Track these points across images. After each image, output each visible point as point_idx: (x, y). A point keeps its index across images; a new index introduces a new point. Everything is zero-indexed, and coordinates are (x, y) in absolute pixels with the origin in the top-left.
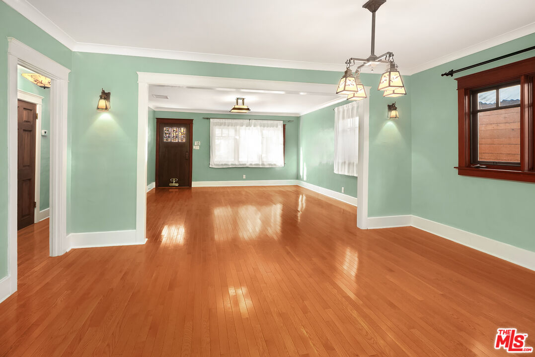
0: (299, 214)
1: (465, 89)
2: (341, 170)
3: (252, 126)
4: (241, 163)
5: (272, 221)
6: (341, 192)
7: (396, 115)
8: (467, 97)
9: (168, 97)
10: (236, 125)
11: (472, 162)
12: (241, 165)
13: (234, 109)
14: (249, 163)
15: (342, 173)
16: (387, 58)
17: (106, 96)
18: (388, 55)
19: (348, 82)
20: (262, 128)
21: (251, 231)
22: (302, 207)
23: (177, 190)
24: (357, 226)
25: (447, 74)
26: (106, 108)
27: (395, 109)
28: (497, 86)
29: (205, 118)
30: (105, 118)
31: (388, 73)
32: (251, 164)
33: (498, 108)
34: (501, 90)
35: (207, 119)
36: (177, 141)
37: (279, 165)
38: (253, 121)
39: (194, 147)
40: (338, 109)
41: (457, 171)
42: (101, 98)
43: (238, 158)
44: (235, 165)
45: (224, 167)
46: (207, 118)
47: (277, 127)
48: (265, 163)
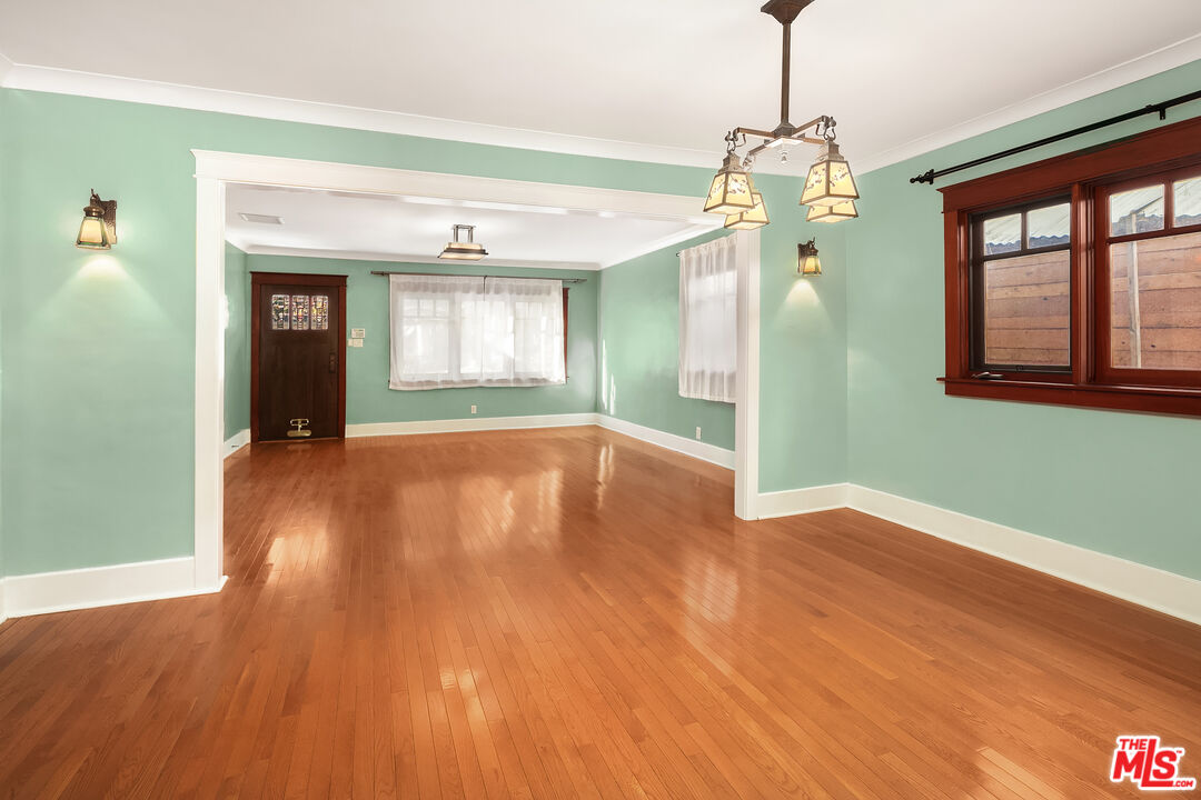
0: (601, 491)
1: (959, 210)
2: (696, 390)
3: (492, 293)
4: (466, 379)
5: (540, 507)
6: (694, 438)
7: (816, 267)
8: (962, 228)
9: (281, 220)
10: (453, 288)
11: (972, 367)
12: (465, 382)
13: (449, 250)
14: (484, 378)
15: (698, 396)
16: (821, 131)
17: (102, 209)
18: (822, 124)
19: (732, 186)
20: (514, 295)
21: (490, 531)
22: (608, 473)
23: (308, 446)
24: (736, 514)
25: (921, 180)
26: (104, 243)
27: (814, 253)
28: (1023, 204)
29: (377, 273)
30: (101, 266)
31: (824, 166)
32: (489, 381)
33: (1024, 252)
34: (1031, 214)
35: (383, 274)
36: (306, 328)
37: (556, 380)
38: (495, 281)
39: (350, 342)
40: (687, 254)
41: (942, 386)
42: (88, 213)
43: (459, 367)
44: (452, 382)
45: (425, 388)
46: (383, 272)
47: (549, 293)
48: (522, 377)
